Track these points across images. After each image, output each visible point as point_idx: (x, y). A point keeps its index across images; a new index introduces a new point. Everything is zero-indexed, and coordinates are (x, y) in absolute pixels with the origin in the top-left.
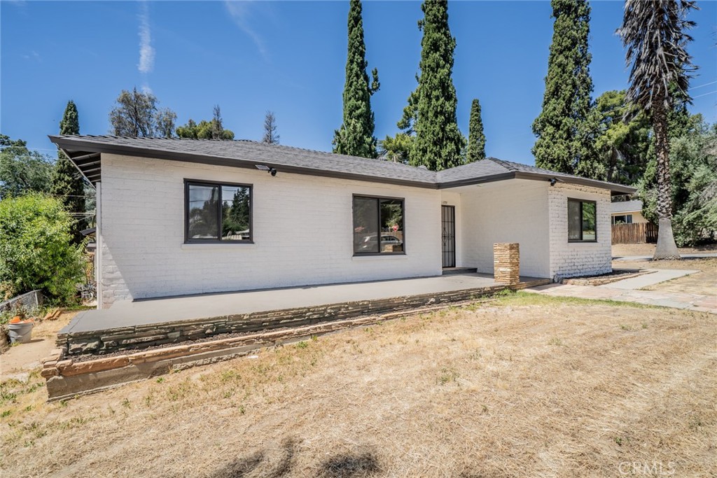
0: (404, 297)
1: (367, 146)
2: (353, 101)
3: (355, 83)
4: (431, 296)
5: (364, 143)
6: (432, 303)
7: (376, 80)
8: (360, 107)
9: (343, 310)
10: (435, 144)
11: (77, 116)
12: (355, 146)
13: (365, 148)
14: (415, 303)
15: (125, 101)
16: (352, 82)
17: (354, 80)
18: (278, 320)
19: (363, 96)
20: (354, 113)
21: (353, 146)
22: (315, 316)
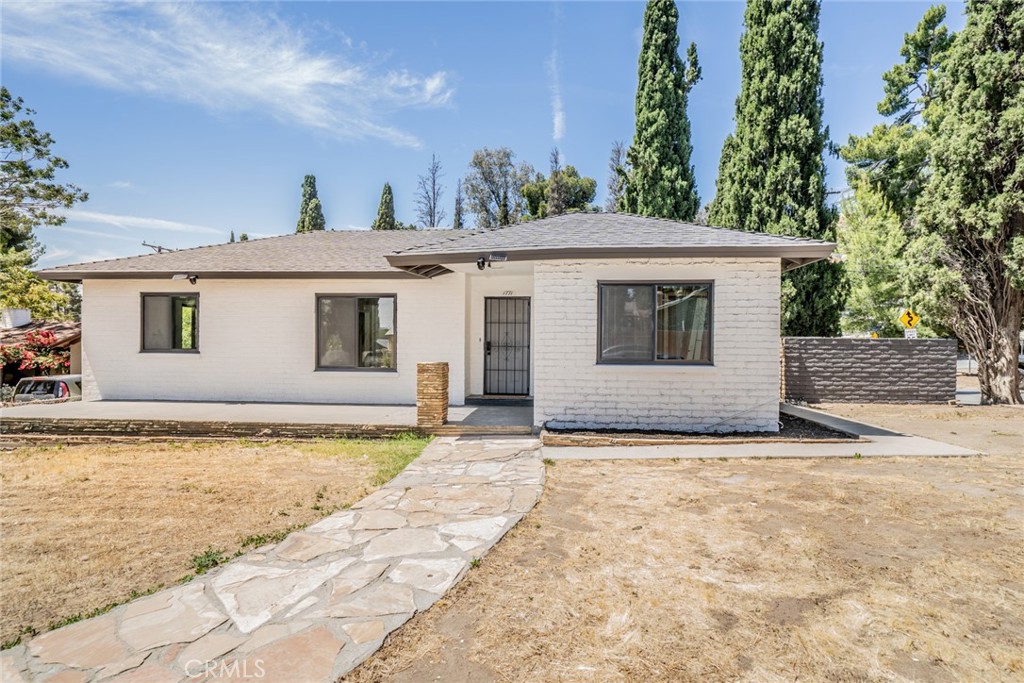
0: (224, 423)
1: (667, 183)
2: (646, 114)
3: (650, 81)
4: (267, 426)
5: (662, 179)
6: (266, 435)
7: (694, 64)
8: (656, 121)
9: (146, 427)
10: (754, 163)
11: (391, 199)
12: (647, 187)
13: (663, 188)
14: (239, 431)
15: (478, 163)
16: (645, 81)
17: (648, 77)
18: (83, 428)
19: (662, 101)
20: (644, 133)
21: (643, 188)
22: (117, 430)
